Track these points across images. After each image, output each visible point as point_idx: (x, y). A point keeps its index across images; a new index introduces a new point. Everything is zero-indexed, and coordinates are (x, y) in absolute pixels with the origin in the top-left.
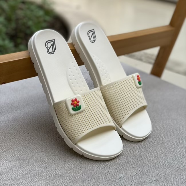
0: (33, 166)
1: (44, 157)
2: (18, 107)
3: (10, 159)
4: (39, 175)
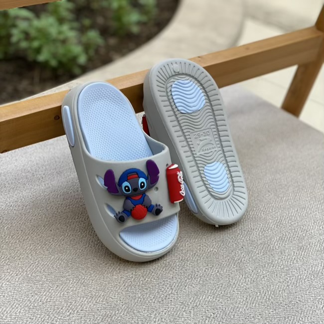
0: (48, 293)
1: (69, 277)
2: (42, 178)
3: (14, 280)
4: (54, 310)
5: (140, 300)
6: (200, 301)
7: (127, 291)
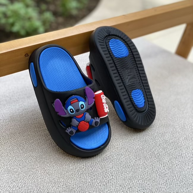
5: (90, 184)
6: (133, 184)
7: (80, 178)
